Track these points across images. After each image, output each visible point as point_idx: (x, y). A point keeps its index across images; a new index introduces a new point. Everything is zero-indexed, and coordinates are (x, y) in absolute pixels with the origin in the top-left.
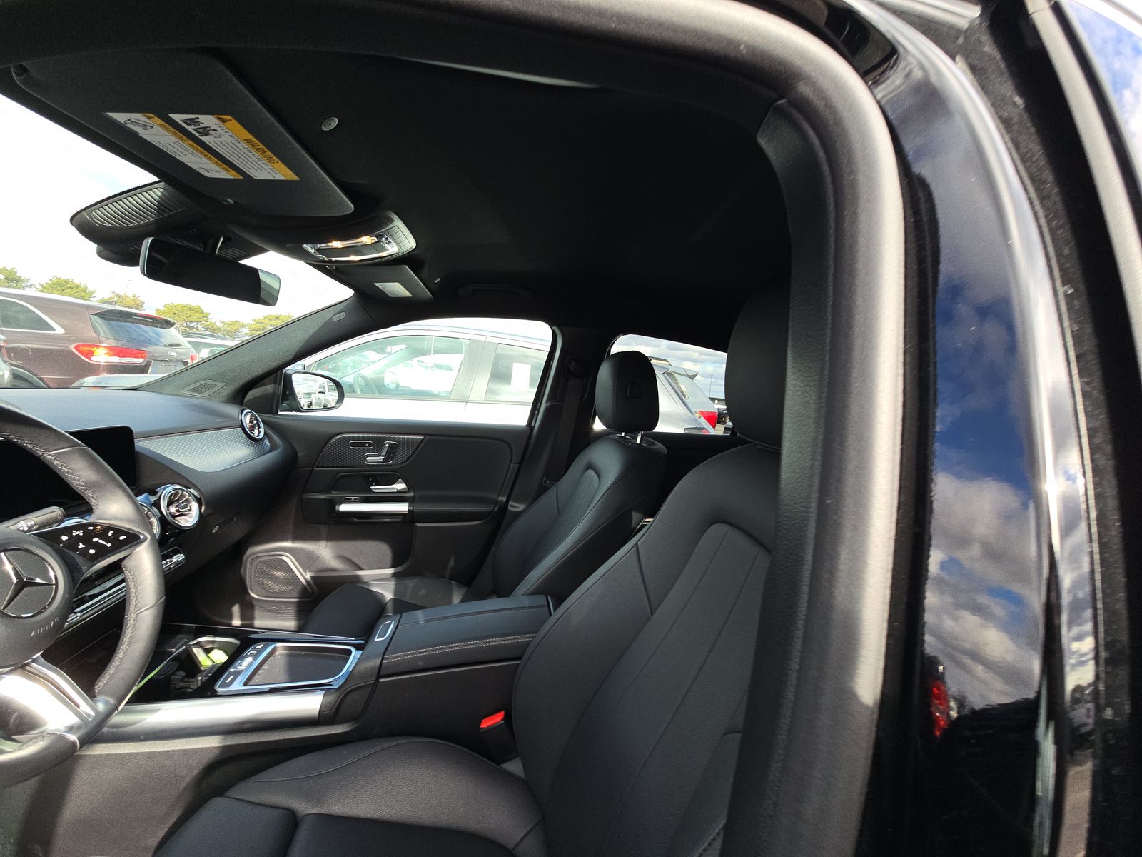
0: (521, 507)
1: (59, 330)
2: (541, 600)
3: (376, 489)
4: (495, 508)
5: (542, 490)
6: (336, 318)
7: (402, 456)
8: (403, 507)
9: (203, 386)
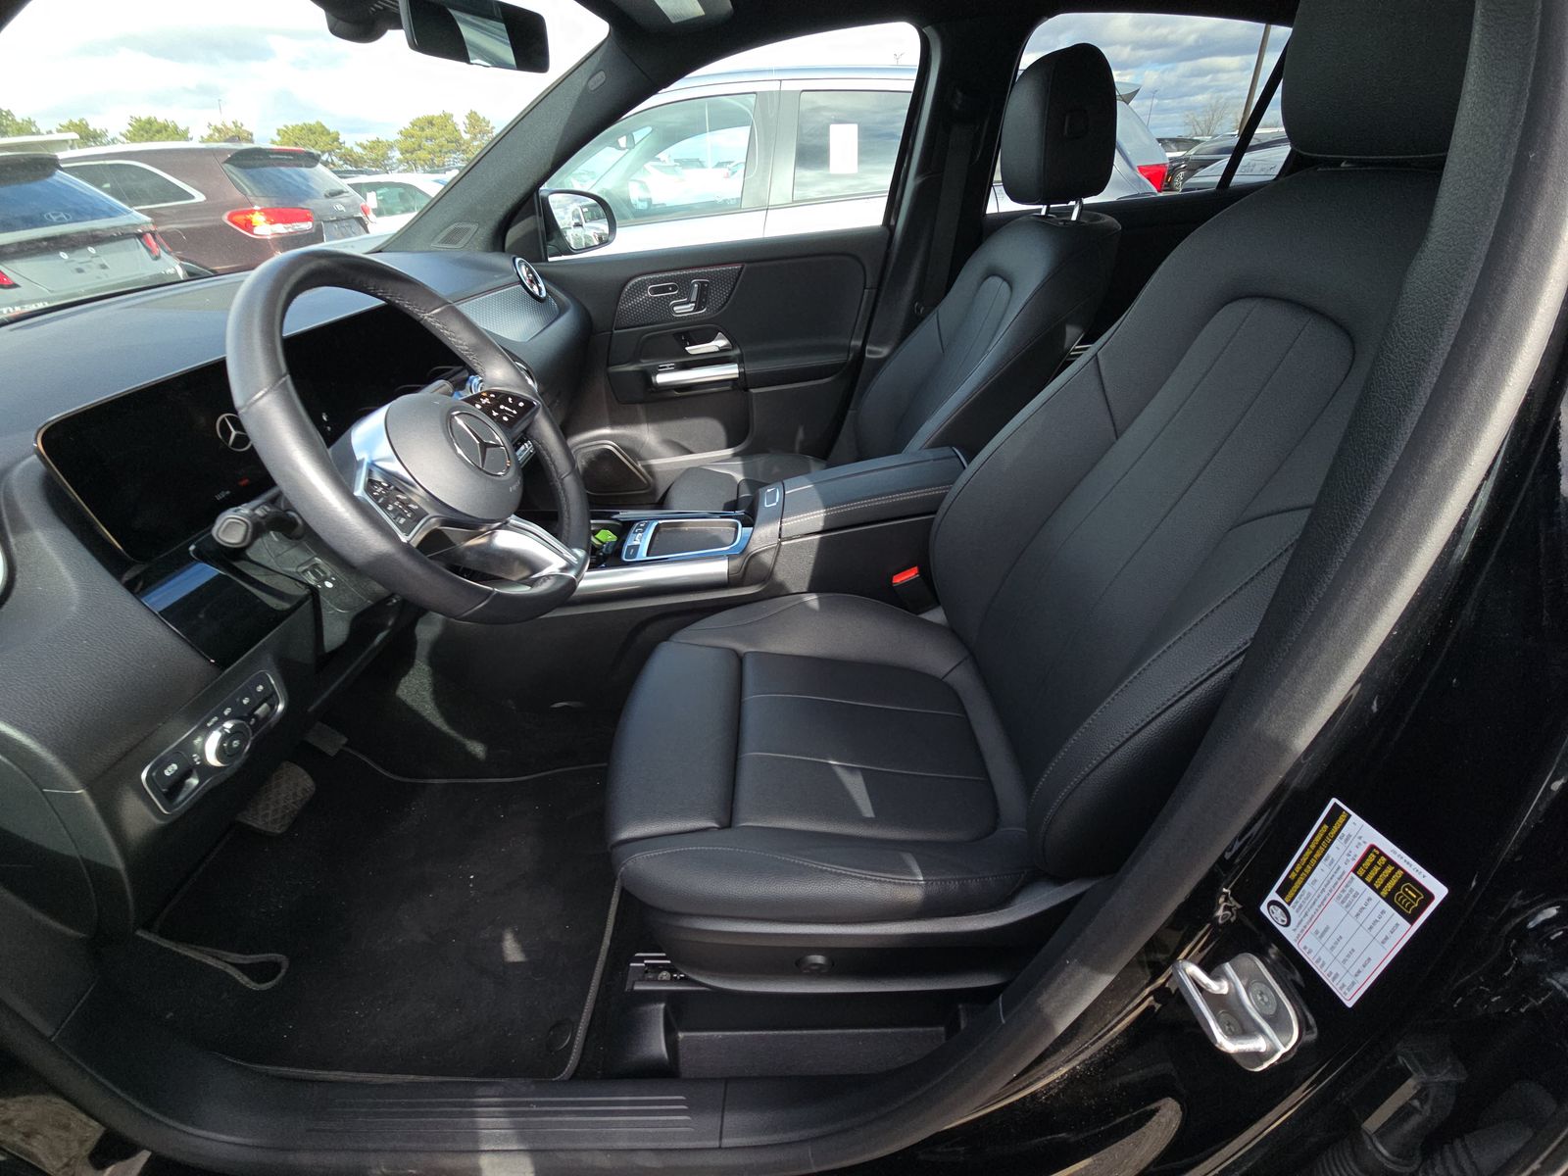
0: (885, 351)
1: (199, 198)
2: (946, 451)
3: (693, 349)
4: (848, 356)
5: (913, 322)
6: (593, 85)
7: (718, 297)
8: (731, 371)
9: (456, 231)
